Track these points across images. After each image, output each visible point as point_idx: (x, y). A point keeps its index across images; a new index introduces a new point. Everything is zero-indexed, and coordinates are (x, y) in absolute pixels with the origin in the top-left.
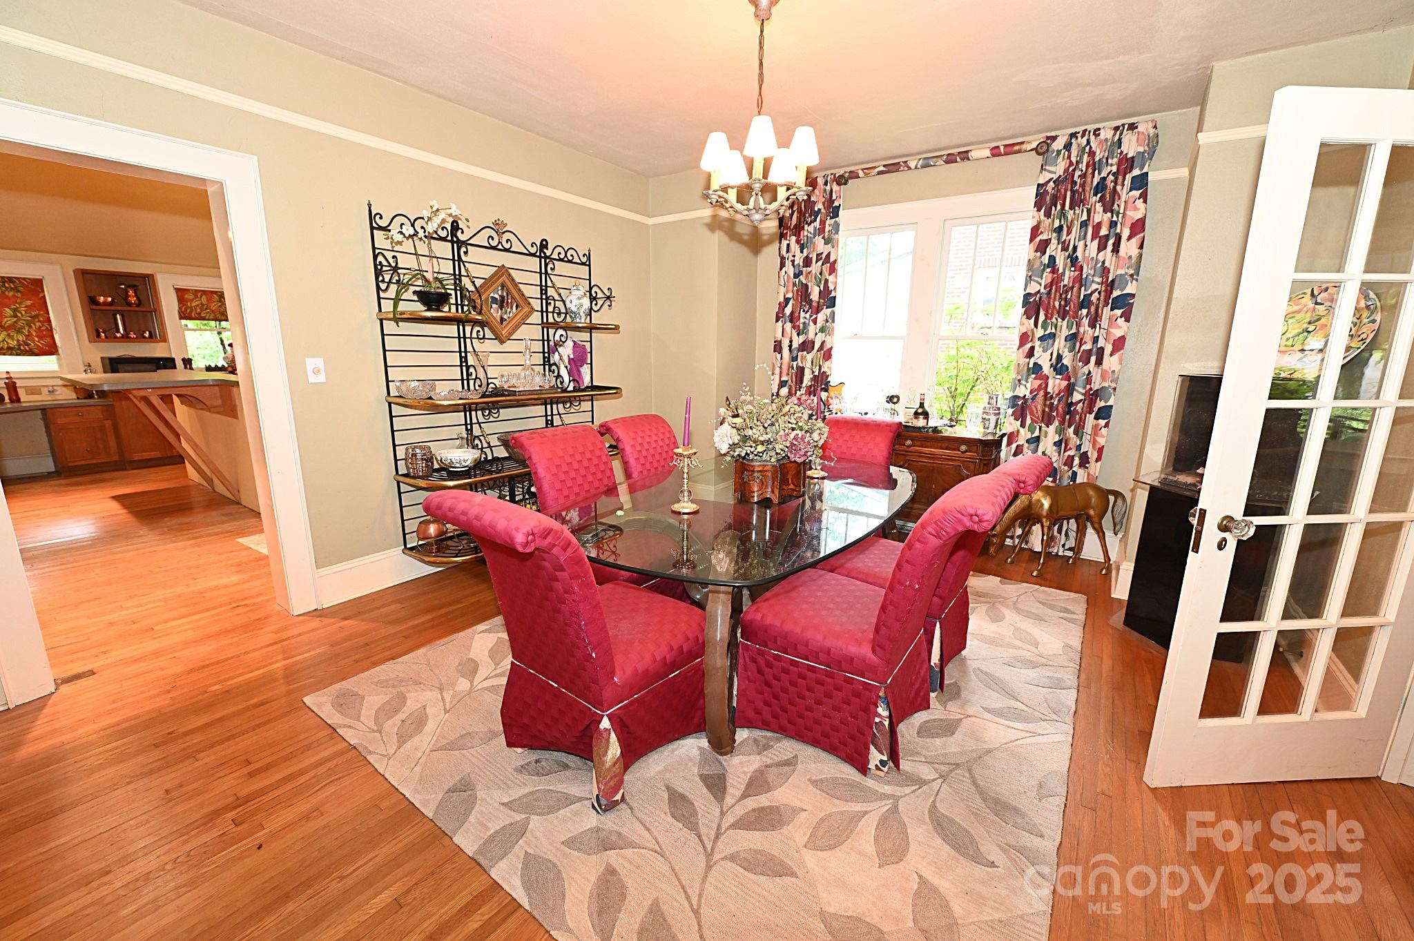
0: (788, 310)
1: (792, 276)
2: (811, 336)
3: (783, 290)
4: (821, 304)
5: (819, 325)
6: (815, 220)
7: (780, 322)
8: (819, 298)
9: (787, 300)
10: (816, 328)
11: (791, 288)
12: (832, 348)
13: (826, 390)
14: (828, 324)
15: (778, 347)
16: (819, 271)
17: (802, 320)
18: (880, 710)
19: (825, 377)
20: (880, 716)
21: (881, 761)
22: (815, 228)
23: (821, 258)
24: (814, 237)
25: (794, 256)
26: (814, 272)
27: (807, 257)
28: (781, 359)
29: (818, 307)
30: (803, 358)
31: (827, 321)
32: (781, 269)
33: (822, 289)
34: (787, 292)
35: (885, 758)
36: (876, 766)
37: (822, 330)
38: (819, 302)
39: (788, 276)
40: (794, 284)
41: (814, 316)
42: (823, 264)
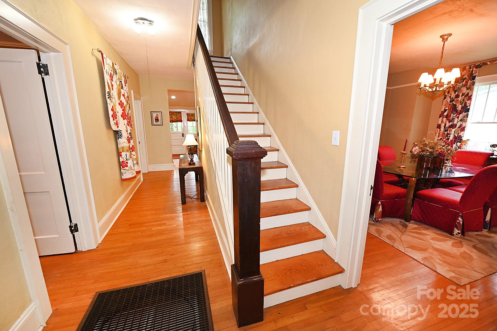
0: (445, 114)
1: (449, 102)
2: (455, 122)
3: (444, 107)
4: (462, 111)
5: (459, 119)
6: (463, 81)
7: (441, 118)
8: (461, 109)
9: (445, 110)
10: (458, 120)
11: (448, 106)
12: (465, 127)
13: (460, 142)
14: (464, 118)
15: (439, 127)
16: (463, 99)
17: (451, 117)
18: (459, 219)
19: (460, 138)
20: (459, 220)
21: (458, 233)
22: (463, 84)
23: (464, 95)
24: (462, 88)
25: (451, 95)
26: (460, 100)
27: (458, 94)
28: (440, 130)
29: (460, 112)
30: (451, 131)
31: (464, 117)
32: (444, 99)
33: (463, 106)
34: (446, 107)
35: (460, 232)
36: (456, 234)
37: (461, 120)
38: (461, 111)
39: (447, 102)
40: (450, 105)
41: (458, 116)
42: (465, 97)
